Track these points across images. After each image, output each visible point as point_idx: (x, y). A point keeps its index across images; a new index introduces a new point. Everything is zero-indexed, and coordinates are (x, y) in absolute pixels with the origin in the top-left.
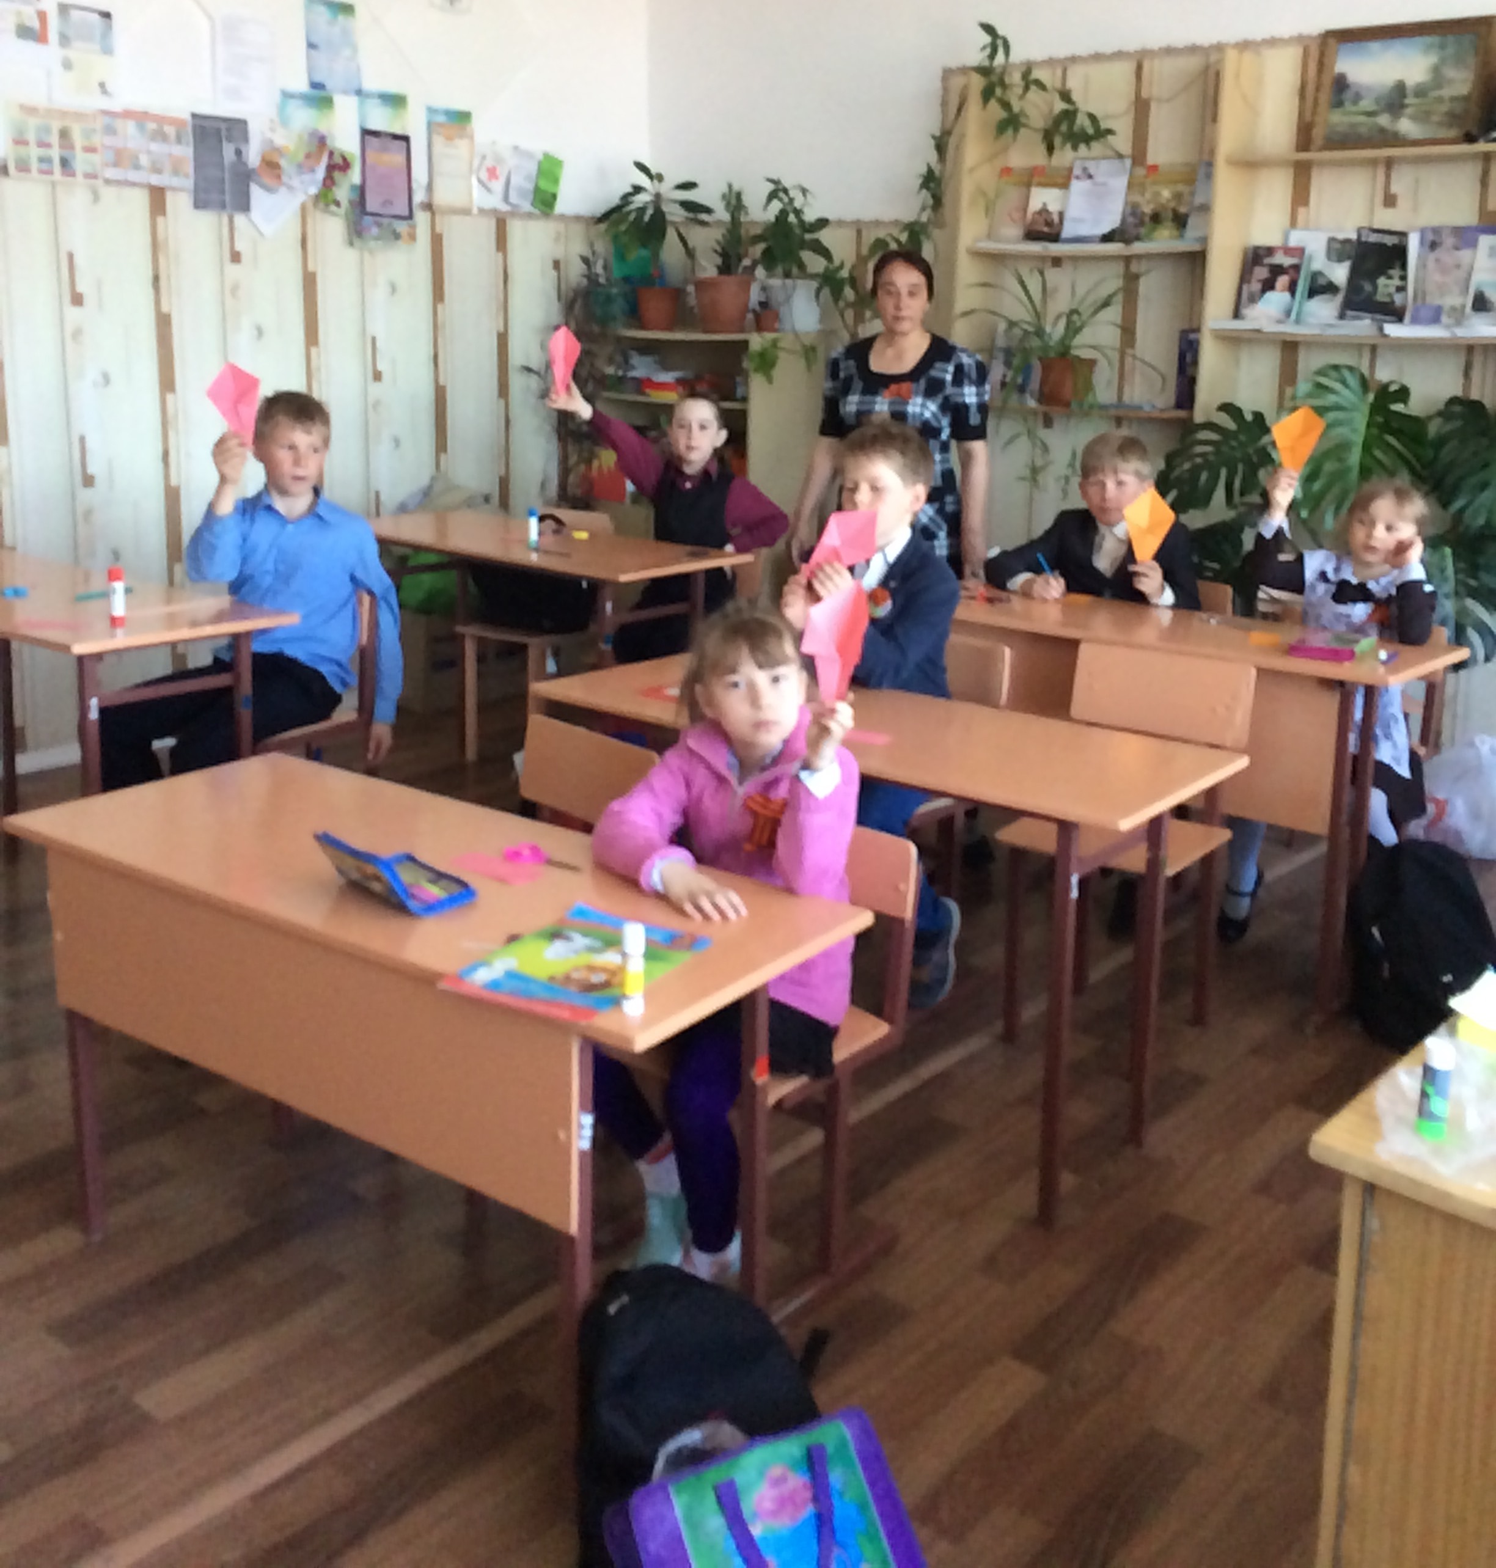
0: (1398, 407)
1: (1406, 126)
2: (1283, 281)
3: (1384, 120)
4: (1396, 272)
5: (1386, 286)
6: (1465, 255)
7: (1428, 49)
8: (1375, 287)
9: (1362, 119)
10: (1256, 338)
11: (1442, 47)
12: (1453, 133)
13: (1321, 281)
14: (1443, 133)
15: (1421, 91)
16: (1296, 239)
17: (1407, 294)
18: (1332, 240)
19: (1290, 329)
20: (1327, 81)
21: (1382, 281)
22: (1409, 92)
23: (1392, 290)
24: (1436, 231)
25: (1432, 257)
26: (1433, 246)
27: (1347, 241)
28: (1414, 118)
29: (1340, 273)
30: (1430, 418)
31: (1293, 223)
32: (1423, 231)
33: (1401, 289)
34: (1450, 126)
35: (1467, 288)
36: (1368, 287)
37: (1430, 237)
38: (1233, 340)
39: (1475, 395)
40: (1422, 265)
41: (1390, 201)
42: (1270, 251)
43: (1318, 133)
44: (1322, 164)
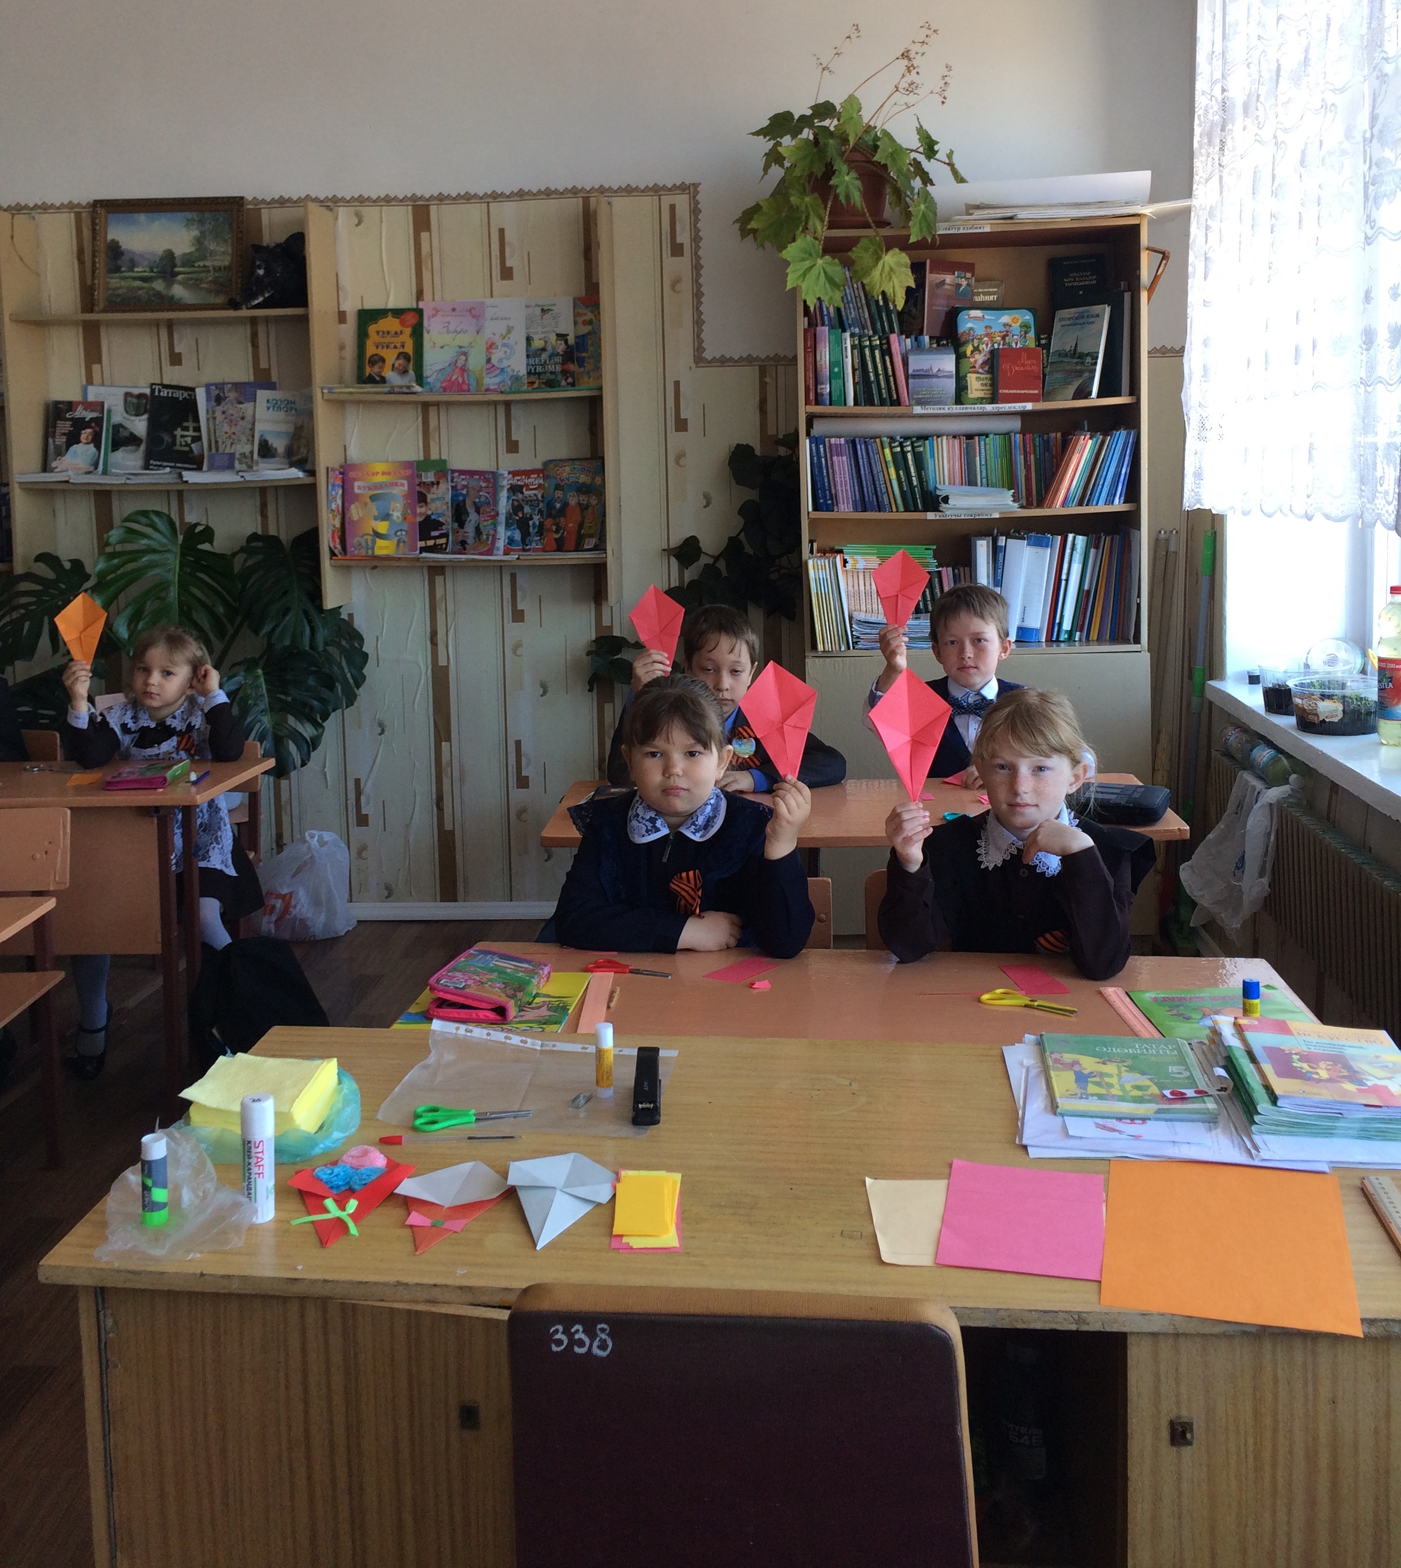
0: (206, 547)
1: (178, 291)
2: (86, 434)
3: (159, 285)
4: (190, 424)
5: (182, 436)
6: (248, 407)
7: (189, 223)
8: (174, 437)
9: (138, 283)
10: (66, 489)
11: (201, 222)
12: (220, 300)
13: (124, 434)
14: (213, 299)
15: (188, 261)
16: (94, 394)
17: (202, 444)
18: (127, 395)
19: (96, 479)
20: (101, 246)
21: (179, 432)
22: (178, 262)
23: (189, 440)
24: (220, 386)
25: (219, 409)
26: (219, 400)
27: (141, 396)
28: (184, 284)
29: (139, 426)
30: (234, 555)
31: (90, 381)
32: (208, 386)
33: (197, 439)
34: (218, 293)
35: (253, 436)
36: (167, 438)
37: (215, 392)
38: (45, 493)
39: (272, 531)
40: (212, 418)
41: (176, 359)
42: (70, 406)
43: (100, 295)
44: (109, 324)
